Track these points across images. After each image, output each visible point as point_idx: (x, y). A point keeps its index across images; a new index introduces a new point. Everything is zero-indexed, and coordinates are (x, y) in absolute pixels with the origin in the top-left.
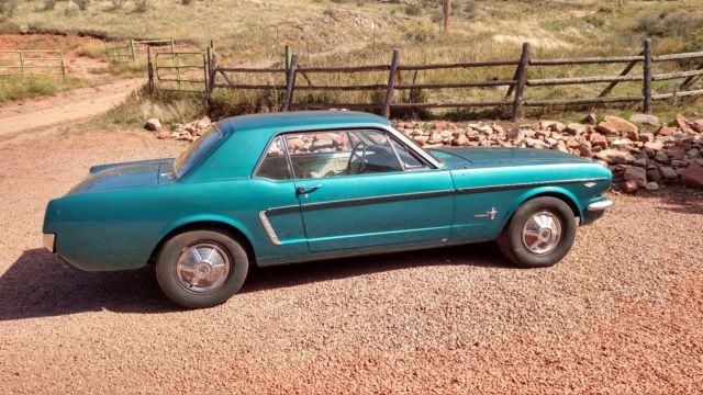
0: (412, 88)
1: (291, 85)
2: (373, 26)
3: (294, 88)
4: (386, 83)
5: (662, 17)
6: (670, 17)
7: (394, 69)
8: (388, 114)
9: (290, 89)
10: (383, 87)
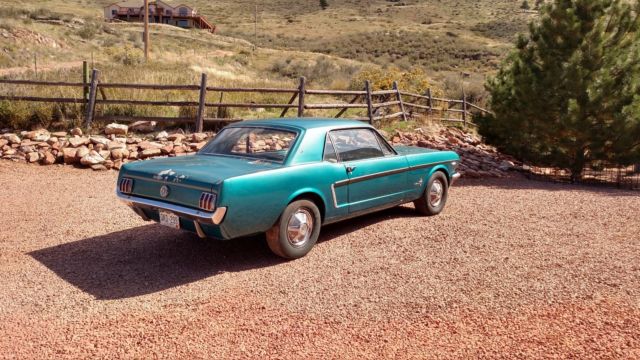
0: (220, 106)
1: (93, 99)
2: (54, 45)
3: (96, 102)
4: (197, 100)
5: (288, 62)
6: (293, 62)
7: (202, 88)
8: (201, 127)
9: (93, 102)
10: (194, 103)
